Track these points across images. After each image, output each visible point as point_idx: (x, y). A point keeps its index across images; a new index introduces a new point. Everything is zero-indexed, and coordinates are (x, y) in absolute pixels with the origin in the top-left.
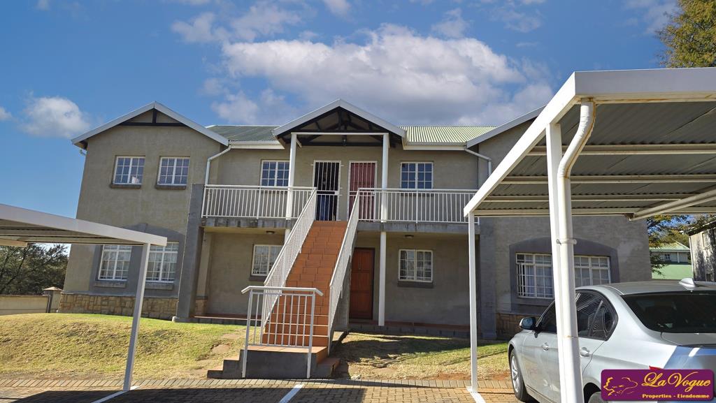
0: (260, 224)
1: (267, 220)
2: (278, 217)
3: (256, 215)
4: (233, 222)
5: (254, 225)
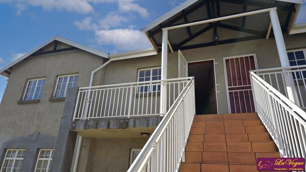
0: (131, 123)
1: (139, 118)
2: (151, 114)
3: (127, 114)
4: (103, 123)
5: (124, 126)
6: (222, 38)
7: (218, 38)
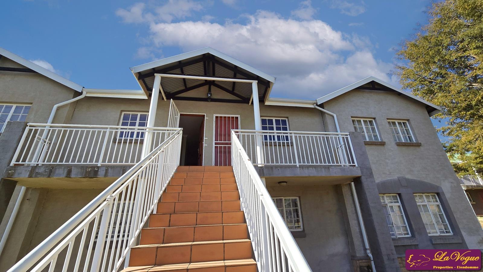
1: (113, 167)
3: (97, 161)
4: (61, 171)
5: (92, 175)
6: (215, 97)
7: (211, 95)
